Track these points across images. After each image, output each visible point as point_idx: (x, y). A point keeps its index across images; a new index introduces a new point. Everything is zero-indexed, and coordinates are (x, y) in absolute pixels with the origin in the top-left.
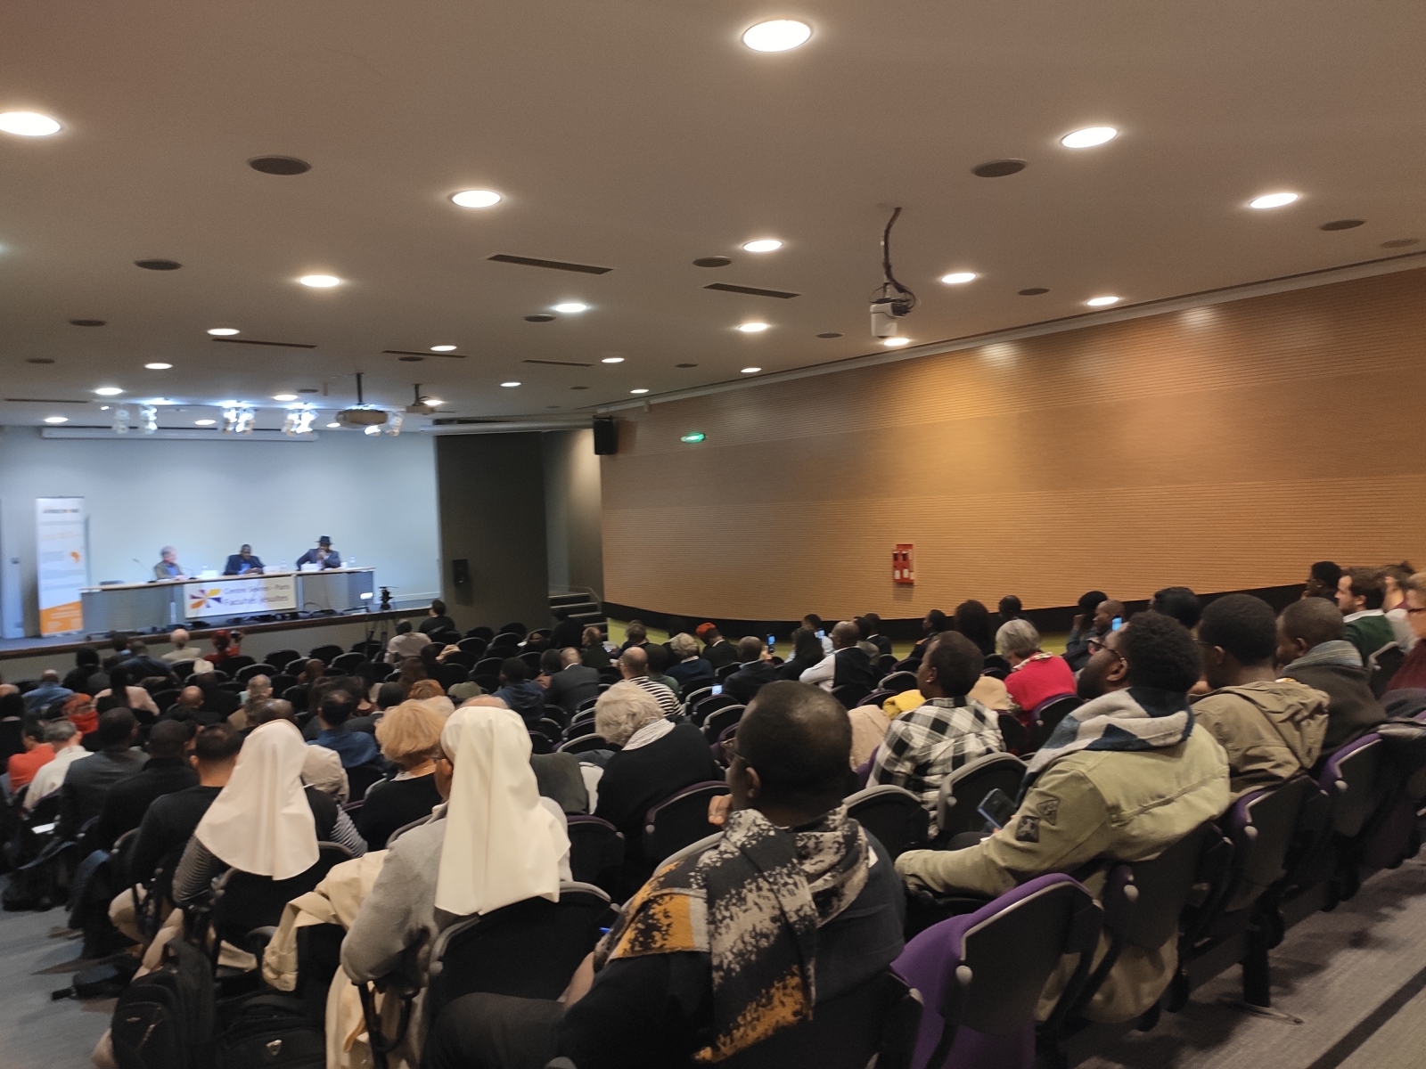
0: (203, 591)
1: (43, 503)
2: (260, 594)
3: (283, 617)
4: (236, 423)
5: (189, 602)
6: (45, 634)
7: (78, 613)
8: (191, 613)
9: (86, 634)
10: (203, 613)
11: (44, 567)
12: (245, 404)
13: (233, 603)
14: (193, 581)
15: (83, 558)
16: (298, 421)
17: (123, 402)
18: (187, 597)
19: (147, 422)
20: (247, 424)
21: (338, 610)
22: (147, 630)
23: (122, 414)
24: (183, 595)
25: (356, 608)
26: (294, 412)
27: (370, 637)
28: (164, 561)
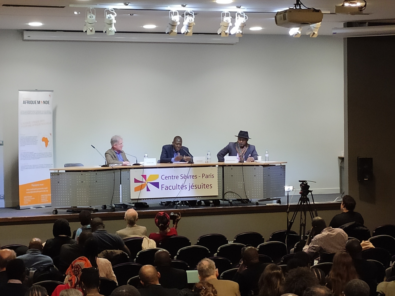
0: (144, 176)
1: (24, 95)
2: (189, 182)
3: (207, 203)
4: (181, 25)
5: (133, 185)
6: (21, 206)
7: (47, 189)
8: (134, 195)
10: (144, 195)
11: (22, 150)
12: (189, 9)
13: (167, 188)
14: (137, 166)
15: (50, 143)
16: (231, 24)
17: (92, 7)
18: (132, 181)
19: (111, 24)
20: (189, 26)
21: (254, 200)
22: (100, 207)
23: (91, 18)
24: (129, 179)
25: (268, 200)
26: (228, 15)
27: (289, 227)
28: (113, 148)
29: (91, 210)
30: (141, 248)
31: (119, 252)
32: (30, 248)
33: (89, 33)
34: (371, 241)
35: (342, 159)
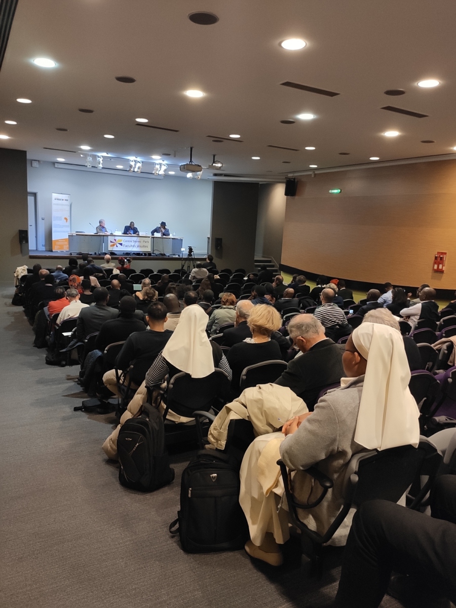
0: (115, 240)
1: (55, 195)
2: (137, 244)
3: (145, 255)
4: (135, 167)
5: (110, 244)
6: (53, 250)
7: (67, 243)
8: (110, 249)
9: (70, 253)
10: (115, 249)
11: (54, 223)
12: (139, 159)
13: (126, 246)
14: (112, 235)
15: (69, 220)
16: (159, 169)
17: (90, 153)
18: (109, 242)
19: (99, 163)
20: (139, 168)
21: (167, 255)
22: (93, 253)
23: (90, 159)
24: (108, 241)
25: (174, 255)
26: (158, 164)
27: (182, 267)
28: (100, 225)
29: (88, 254)
30: (112, 273)
31: (101, 274)
32: (56, 270)
33: (88, 167)
34: (219, 275)
35: (209, 238)
